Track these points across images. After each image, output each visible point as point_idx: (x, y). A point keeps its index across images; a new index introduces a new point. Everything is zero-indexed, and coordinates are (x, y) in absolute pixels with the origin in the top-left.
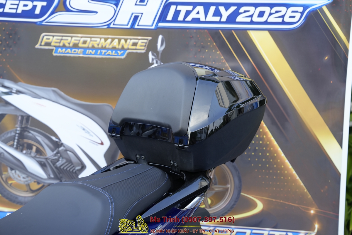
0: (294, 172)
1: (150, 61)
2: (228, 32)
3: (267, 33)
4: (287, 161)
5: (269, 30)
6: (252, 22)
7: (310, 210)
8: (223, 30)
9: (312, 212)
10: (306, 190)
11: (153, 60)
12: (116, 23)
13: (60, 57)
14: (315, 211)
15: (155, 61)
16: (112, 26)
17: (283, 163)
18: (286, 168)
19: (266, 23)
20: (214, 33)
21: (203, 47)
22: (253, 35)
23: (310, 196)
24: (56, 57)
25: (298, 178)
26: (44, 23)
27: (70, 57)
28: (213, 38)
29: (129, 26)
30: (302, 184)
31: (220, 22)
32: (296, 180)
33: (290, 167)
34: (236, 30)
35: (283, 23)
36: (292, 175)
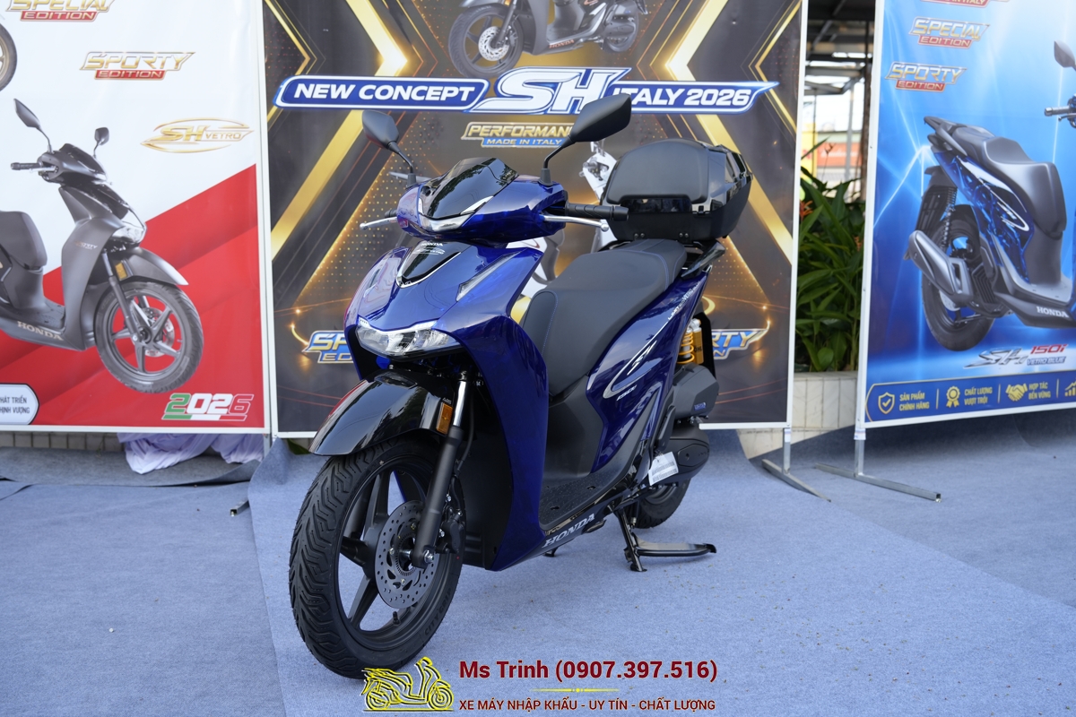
0: (746, 266)
1: (592, 150)
2: (676, 116)
3: (716, 117)
4: (739, 255)
5: (719, 114)
6: (700, 106)
7: (762, 306)
8: (670, 114)
9: (764, 308)
10: (758, 285)
11: (595, 148)
12: (553, 108)
13: (490, 148)
14: (769, 307)
15: (597, 150)
16: (549, 112)
17: (735, 257)
18: (738, 263)
19: (714, 106)
20: (661, 118)
21: (650, 133)
22: (701, 118)
23: (762, 291)
24: (485, 148)
25: (750, 272)
26: (471, 111)
27: (501, 148)
28: (660, 122)
29: (568, 112)
30: (754, 279)
31: (667, 106)
32: (748, 275)
33: (742, 261)
34: (684, 114)
35: (732, 106)
36: (744, 270)
